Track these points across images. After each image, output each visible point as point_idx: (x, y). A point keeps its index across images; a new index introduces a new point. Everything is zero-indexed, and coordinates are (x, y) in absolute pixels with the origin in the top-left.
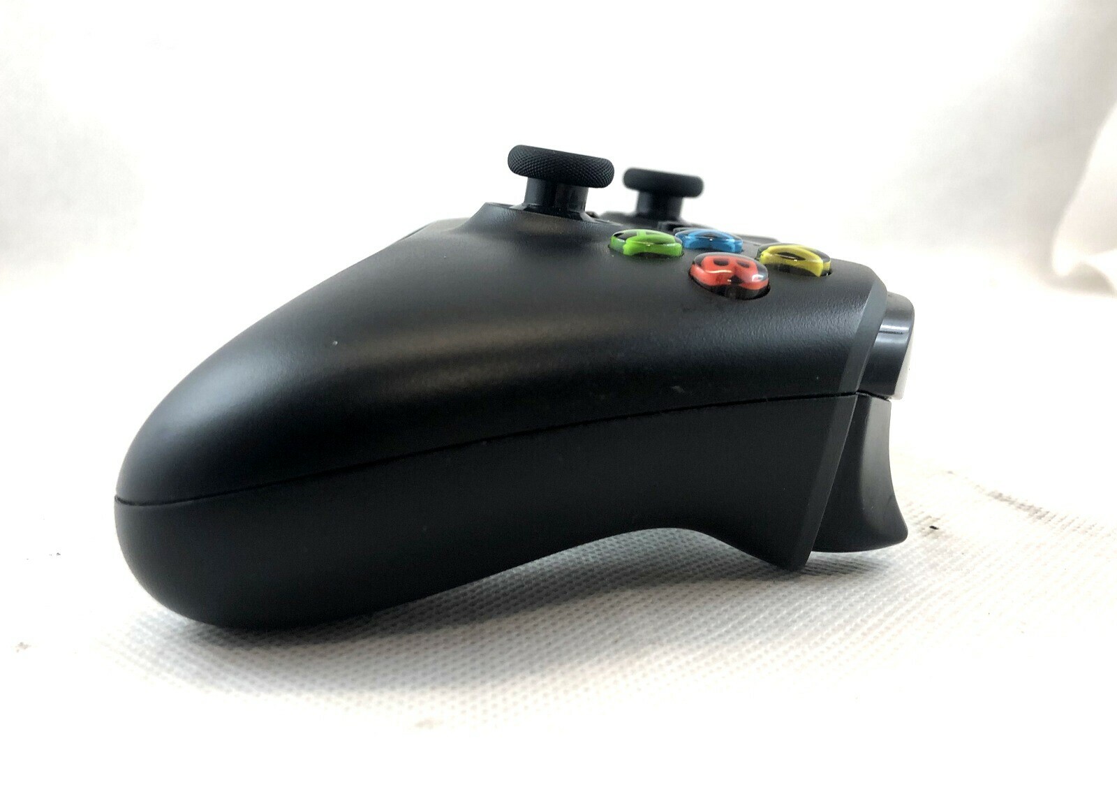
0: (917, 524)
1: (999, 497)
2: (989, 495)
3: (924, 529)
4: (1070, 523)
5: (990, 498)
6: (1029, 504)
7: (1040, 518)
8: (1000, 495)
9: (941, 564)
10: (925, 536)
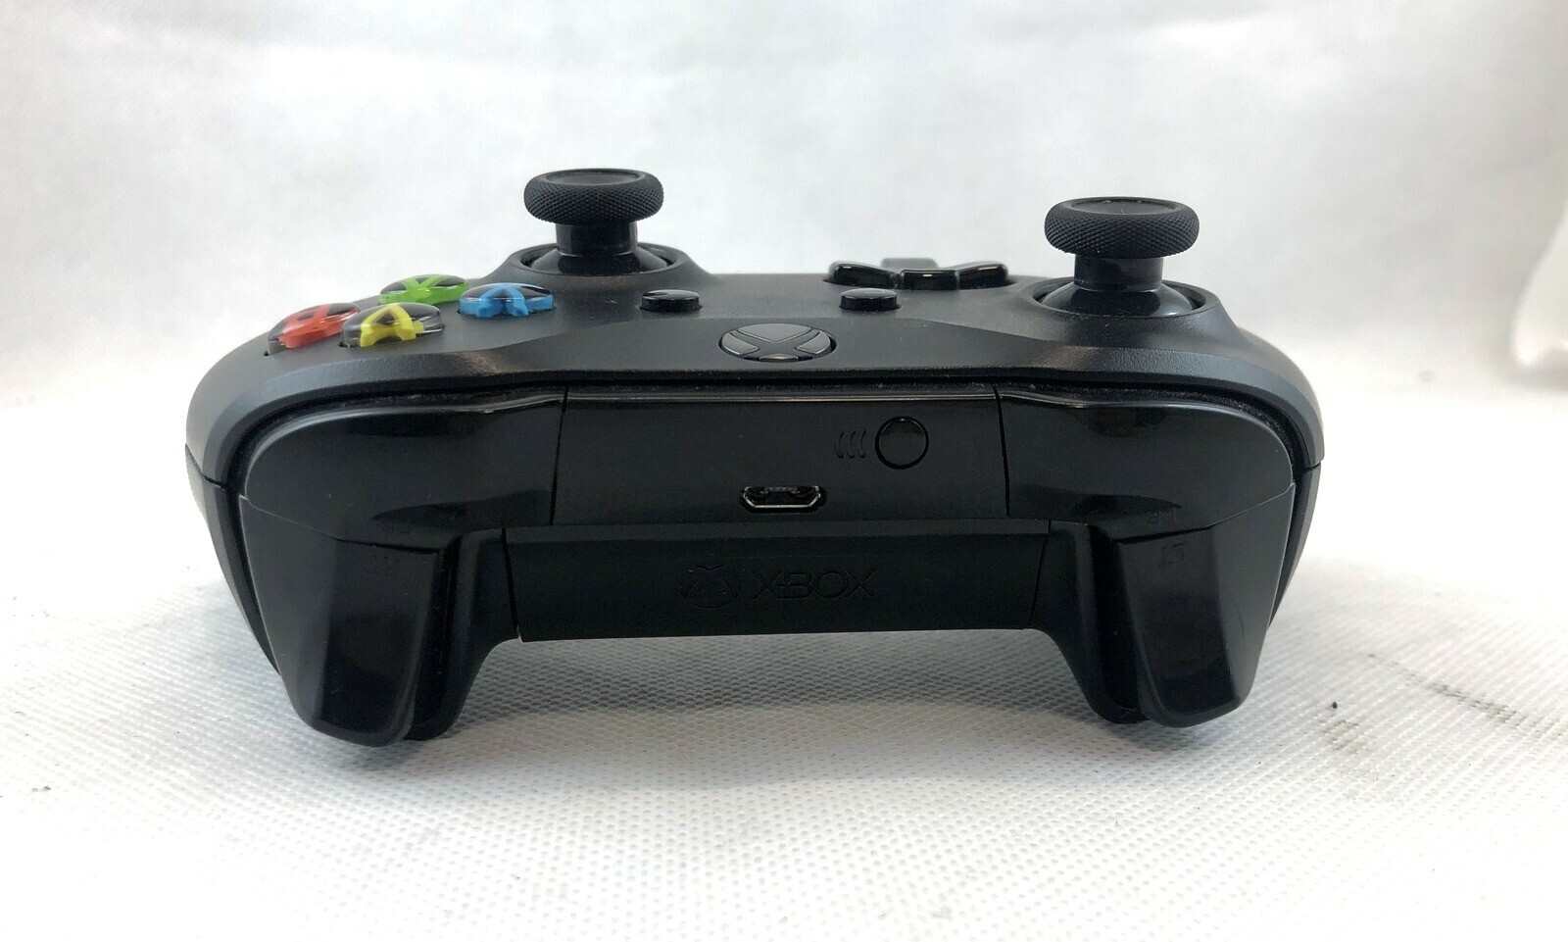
0: (1325, 732)
1: (1443, 690)
2: (1429, 688)
3: (1335, 739)
4: (1547, 728)
5: (1431, 692)
6: (1487, 699)
7: (1503, 720)
8: (1445, 687)
9: (1362, 792)
10: (1338, 749)
